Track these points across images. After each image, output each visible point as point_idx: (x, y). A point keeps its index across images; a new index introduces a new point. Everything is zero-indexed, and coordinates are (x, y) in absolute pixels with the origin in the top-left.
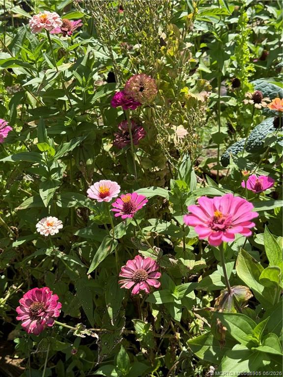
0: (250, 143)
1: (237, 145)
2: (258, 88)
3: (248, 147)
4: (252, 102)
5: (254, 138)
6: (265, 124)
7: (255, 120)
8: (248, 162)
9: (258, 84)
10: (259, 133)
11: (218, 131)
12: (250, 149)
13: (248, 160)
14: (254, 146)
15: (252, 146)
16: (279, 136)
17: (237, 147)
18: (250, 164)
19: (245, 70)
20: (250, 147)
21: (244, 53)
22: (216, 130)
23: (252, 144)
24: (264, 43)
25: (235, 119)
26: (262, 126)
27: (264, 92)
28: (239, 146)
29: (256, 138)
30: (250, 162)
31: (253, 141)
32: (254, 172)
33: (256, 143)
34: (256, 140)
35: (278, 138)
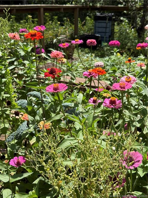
0: (17, 135)
1: (12, 135)
2: (20, 104)
3: (16, 137)
4: (14, 115)
5: (19, 132)
6: (24, 124)
7: (20, 121)
8: (16, 146)
9: (20, 103)
10: (21, 129)
11: (4, 127)
12: (17, 138)
13: (16, 145)
14: (19, 137)
15: (18, 137)
16: (29, 132)
17: (12, 136)
18: (17, 147)
19: (12, 96)
20: (17, 137)
21: (10, 89)
22: (3, 126)
23: (18, 136)
24: (24, 79)
25: (11, 120)
26: (22, 126)
27: (23, 106)
28: (13, 136)
29: (20, 132)
30: (18, 146)
31: (18, 134)
32: (20, 151)
33: (20, 135)
34: (20, 133)
35: (29, 133)
